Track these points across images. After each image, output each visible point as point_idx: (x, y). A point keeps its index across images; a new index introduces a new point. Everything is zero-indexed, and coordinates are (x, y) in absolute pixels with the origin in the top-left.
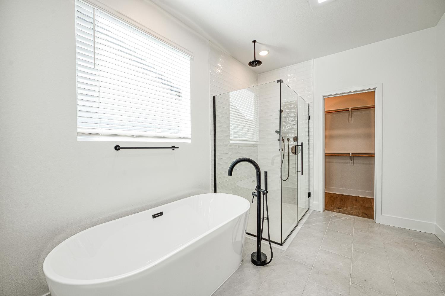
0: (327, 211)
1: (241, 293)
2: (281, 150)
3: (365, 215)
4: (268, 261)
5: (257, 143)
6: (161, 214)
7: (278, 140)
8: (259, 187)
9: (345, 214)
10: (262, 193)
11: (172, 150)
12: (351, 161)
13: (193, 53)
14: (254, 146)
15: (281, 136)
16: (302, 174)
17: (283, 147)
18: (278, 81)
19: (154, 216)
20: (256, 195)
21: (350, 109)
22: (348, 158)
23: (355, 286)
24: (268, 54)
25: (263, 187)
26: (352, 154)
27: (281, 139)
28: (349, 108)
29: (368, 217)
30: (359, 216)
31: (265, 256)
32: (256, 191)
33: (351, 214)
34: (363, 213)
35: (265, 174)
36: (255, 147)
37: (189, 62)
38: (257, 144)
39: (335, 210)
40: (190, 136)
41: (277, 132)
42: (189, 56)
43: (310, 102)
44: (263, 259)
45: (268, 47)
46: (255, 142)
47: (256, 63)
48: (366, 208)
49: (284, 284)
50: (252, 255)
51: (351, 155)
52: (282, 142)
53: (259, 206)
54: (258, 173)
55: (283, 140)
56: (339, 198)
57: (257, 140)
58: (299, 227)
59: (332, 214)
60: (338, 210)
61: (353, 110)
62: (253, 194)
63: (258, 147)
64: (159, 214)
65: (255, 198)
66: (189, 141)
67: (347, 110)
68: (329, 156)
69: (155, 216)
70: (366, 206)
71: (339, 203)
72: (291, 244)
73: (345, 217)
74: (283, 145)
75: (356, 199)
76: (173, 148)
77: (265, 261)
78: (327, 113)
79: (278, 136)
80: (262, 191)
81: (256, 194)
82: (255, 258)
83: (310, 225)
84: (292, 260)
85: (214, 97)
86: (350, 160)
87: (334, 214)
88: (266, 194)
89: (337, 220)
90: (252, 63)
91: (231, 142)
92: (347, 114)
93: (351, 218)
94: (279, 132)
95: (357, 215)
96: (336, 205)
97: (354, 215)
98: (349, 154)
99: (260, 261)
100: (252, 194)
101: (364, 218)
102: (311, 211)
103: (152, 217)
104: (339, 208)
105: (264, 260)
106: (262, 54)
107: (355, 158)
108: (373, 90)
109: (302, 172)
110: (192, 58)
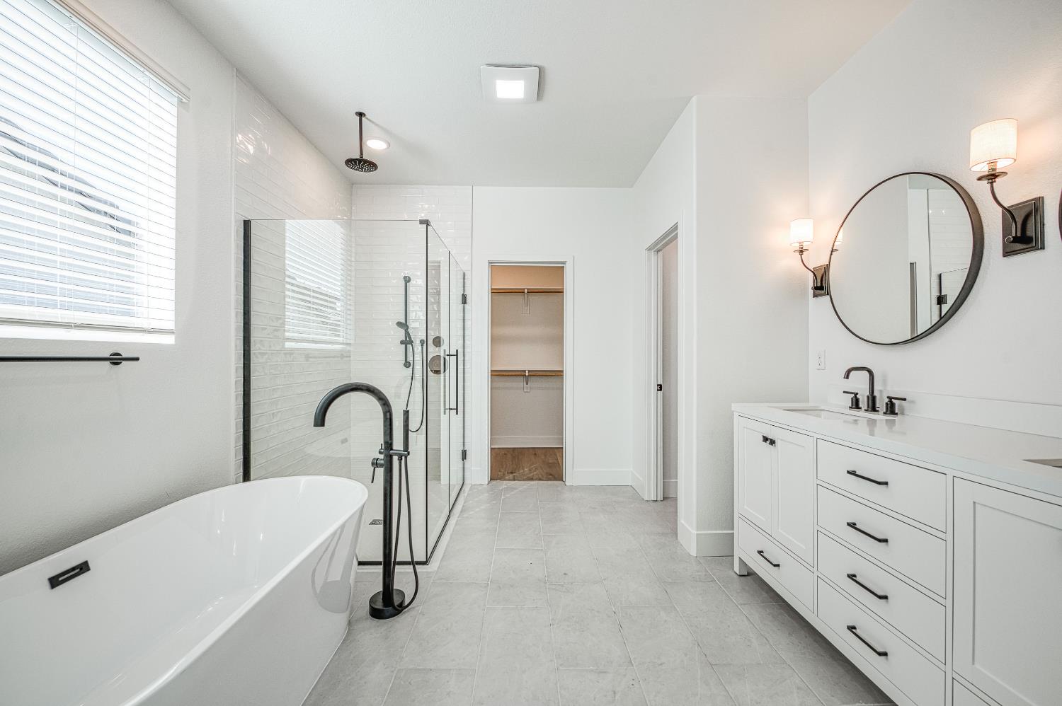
0: (494, 482)
1: (365, 683)
2: (407, 364)
3: (551, 476)
4: (406, 602)
5: (348, 348)
6: (83, 568)
7: (402, 342)
8: (388, 445)
9: (524, 480)
10: (395, 458)
11: (111, 365)
12: (527, 384)
13: (189, 89)
14: (342, 356)
15: (407, 334)
16: (457, 414)
17: (410, 359)
18: (422, 222)
19: (55, 582)
20: (381, 466)
21: (526, 291)
22: (522, 378)
23: (554, 587)
24: (388, 148)
25: (398, 445)
26: (529, 371)
27: (407, 341)
28: (524, 289)
29: (555, 479)
30: (543, 480)
31: (402, 593)
32: (382, 457)
33: (532, 479)
34: (547, 473)
35: (404, 415)
36: (346, 359)
37: (174, 110)
38: (349, 352)
39: (507, 478)
40: (170, 325)
41: (399, 324)
42: (176, 95)
43: (466, 268)
44: (397, 601)
45: (387, 133)
46: (345, 346)
47: (361, 163)
48: (550, 465)
49: (447, 629)
50: (372, 600)
51: (527, 374)
52: (409, 346)
53: (389, 488)
54: (388, 414)
55: (411, 342)
56: (509, 456)
57: (348, 342)
58: (452, 522)
59: (504, 484)
60: (511, 476)
61: (531, 292)
62: (375, 464)
63: (352, 358)
64: (73, 569)
65: (380, 472)
66: (169, 340)
67: (521, 292)
68: (496, 375)
69: (60, 579)
70: (550, 462)
71: (511, 463)
72: (443, 556)
73: (523, 485)
74: (411, 354)
75: (534, 451)
76: (116, 360)
77: (401, 605)
78: (495, 292)
79: (401, 334)
80: (396, 454)
81: (382, 462)
82: (379, 605)
83: (471, 513)
84: (451, 583)
85: (247, 224)
86: (525, 383)
87: (506, 485)
88: (406, 458)
89: (513, 493)
90: (355, 163)
91: (288, 345)
92: (519, 299)
93: (532, 485)
94: (404, 325)
95: (540, 480)
96: (506, 468)
97: (536, 480)
98: (525, 371)
99: (394, 607)
100: (373, 464)
101: (550, 482)
102: (466, 488)
103: (47, 584)
104: (512, 473)
105: (400, 601)
106: (375, 146)
107: (533, 378)
108: (562, 265)
109: (457, 409)
110: (184, 100)
